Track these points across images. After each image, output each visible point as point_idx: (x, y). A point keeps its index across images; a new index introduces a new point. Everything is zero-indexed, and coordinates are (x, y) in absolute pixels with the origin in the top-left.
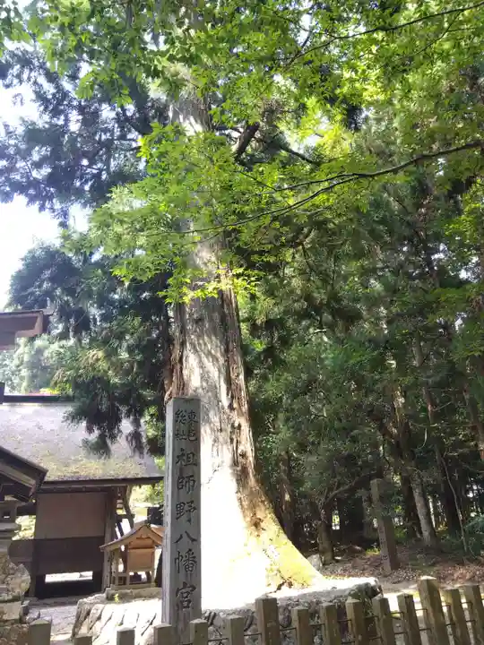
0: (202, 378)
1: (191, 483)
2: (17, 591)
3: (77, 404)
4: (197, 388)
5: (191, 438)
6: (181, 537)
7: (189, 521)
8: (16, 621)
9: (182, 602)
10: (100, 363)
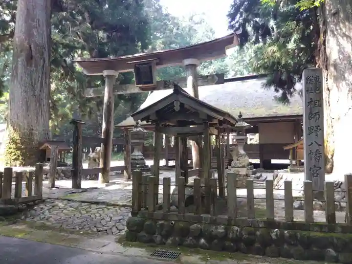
0: (339, 52)
1: (317, 116)
2: (244, 164)
3: (269, 78)
4: (335, 60)
5: (317, 92)
6: (312, 143)
7: (317, 135)
8: (244, 176)
9: (313, 174)
10: (276, 54)
